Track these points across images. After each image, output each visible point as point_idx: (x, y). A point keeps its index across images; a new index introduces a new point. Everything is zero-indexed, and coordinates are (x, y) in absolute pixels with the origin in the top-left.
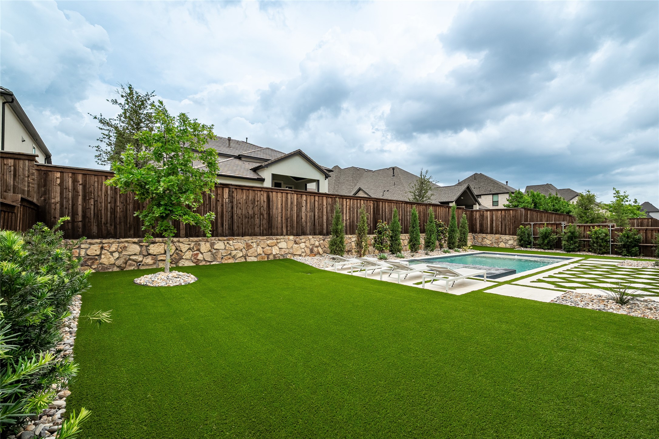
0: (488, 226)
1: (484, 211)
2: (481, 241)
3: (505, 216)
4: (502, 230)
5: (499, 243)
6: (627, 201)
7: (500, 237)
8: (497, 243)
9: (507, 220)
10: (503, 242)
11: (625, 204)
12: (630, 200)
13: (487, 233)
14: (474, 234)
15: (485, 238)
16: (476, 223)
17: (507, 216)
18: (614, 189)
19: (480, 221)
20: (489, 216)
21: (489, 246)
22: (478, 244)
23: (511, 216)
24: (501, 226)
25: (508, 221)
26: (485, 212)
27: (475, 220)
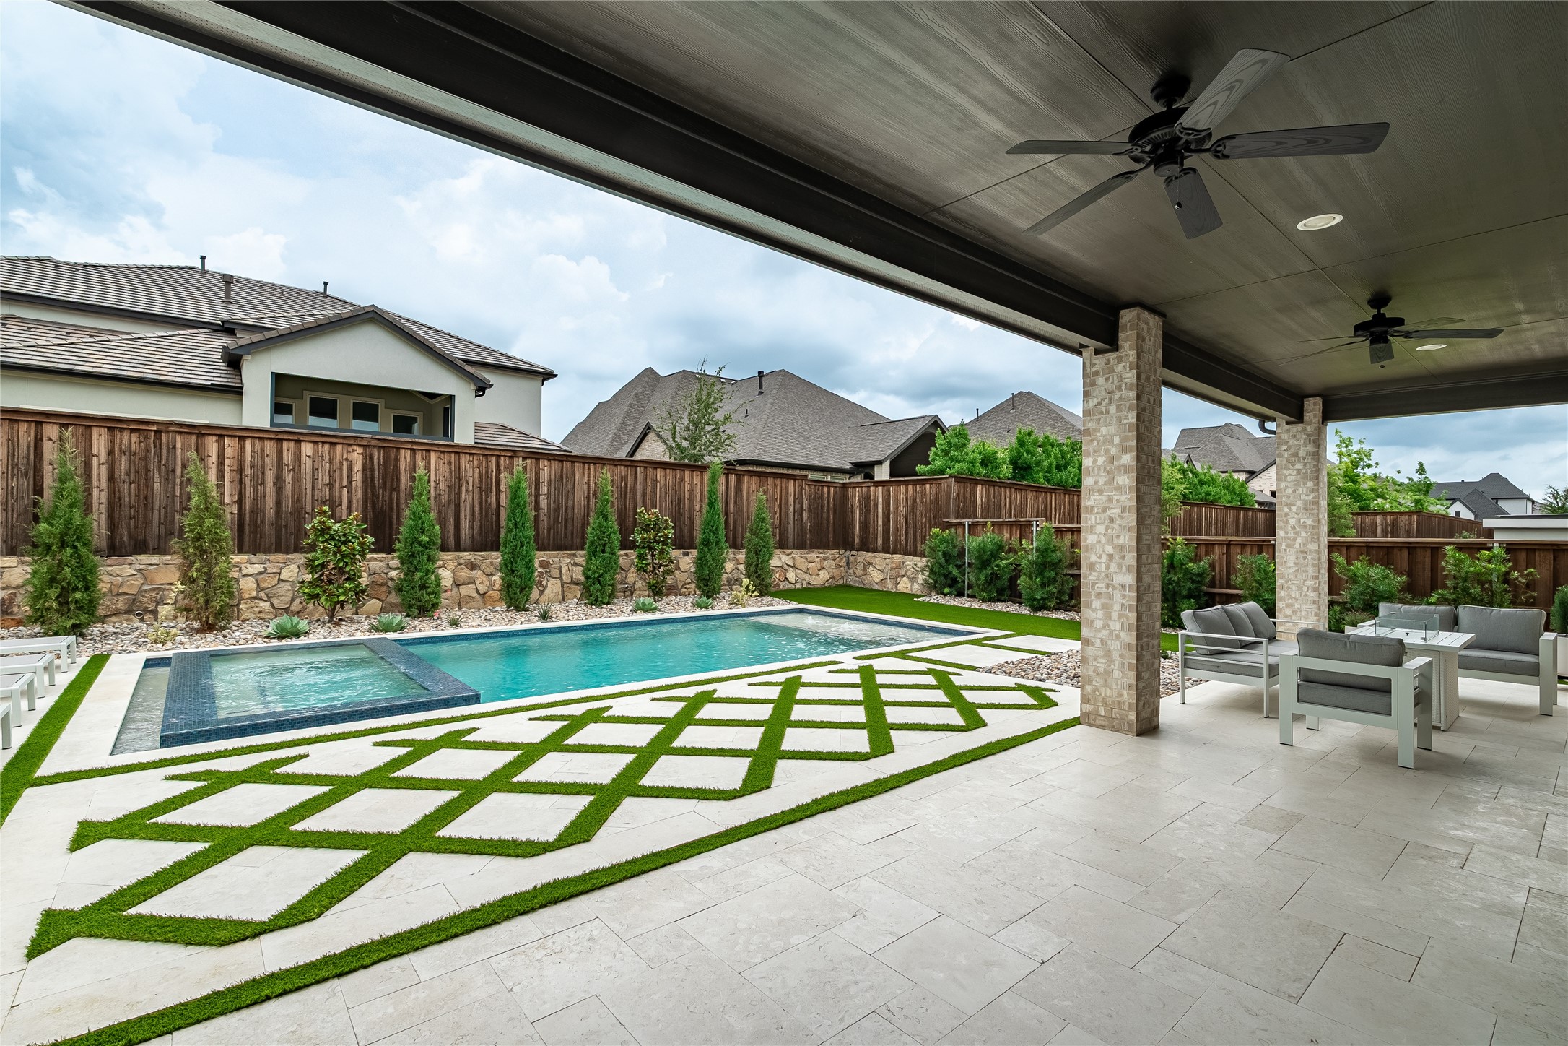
0: (879, 528)
1: (869, 487)
2: (861, 573)
3: (915, 500)
4: (907, 545)
5: (898, 579)
6: (1369, 466)
7: (903, 563)
8: (894, 579)
9: (918, 513)
10: (908, 577)
11: (1364, 474)
12: (1377, 464)
13: (875, 550)
14: (848, 553)
15: (871, 564)
16: (853, 519)
17: (918, 500)
18: (1337, 433)
19: (860, 516)
20: (880, 500)
21: (876, 587)
22: (856, 582)
23: (928, 501)
24: (907, 529)
25: (921, 515)
26: (872, 488)
27: (852, 512)
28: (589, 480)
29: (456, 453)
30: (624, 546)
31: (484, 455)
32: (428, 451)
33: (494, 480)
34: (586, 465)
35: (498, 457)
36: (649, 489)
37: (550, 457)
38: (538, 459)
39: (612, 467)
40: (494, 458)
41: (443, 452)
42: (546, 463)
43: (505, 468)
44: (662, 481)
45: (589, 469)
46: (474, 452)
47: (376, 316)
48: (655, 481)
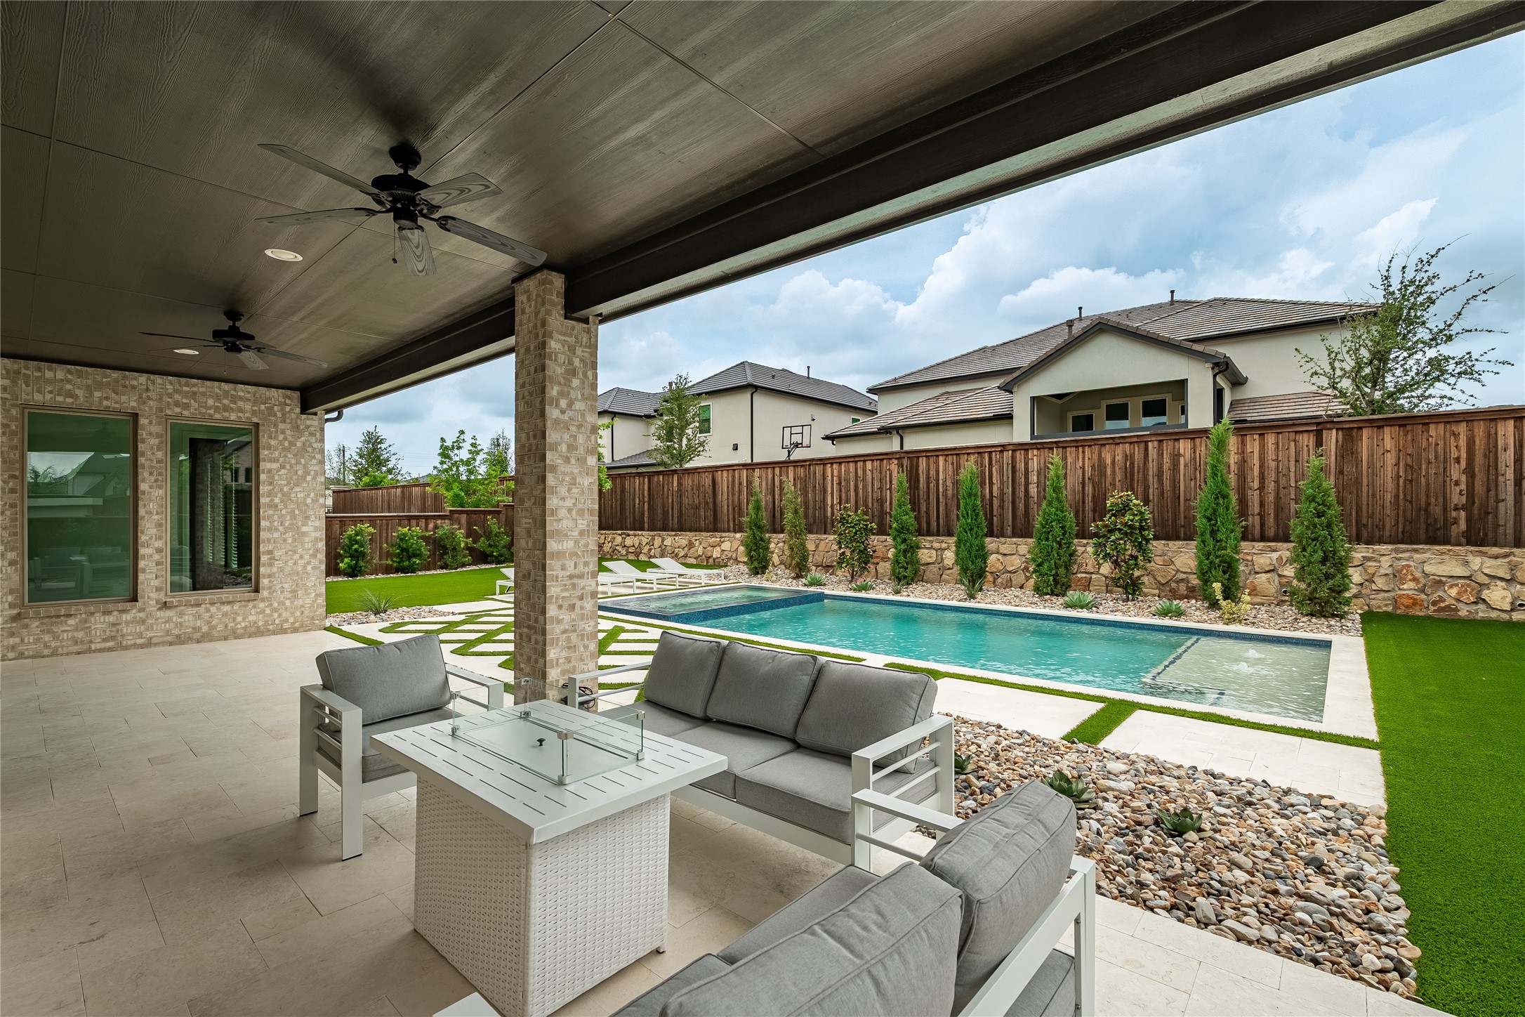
28: (1084, 464)
29: (957, 454)
30: (1083, 534)
31: (978, 453)
32: (937, 456)
33: (987, 474)
34: (1081, 449)
35: (990, 453)
36: (1166, 466)
37: (1039, 446)
38: (1027, 450)
39: (1113, 446)
40: (986, 454)
41: (947, 455)
42: (1035, 452)
43: (996, 462)
44: (1188, 455)
45: (1083, 452)
46: (970, 451)
47: (1104, 327)
48: (1176, 456)
